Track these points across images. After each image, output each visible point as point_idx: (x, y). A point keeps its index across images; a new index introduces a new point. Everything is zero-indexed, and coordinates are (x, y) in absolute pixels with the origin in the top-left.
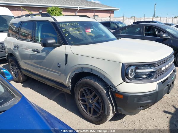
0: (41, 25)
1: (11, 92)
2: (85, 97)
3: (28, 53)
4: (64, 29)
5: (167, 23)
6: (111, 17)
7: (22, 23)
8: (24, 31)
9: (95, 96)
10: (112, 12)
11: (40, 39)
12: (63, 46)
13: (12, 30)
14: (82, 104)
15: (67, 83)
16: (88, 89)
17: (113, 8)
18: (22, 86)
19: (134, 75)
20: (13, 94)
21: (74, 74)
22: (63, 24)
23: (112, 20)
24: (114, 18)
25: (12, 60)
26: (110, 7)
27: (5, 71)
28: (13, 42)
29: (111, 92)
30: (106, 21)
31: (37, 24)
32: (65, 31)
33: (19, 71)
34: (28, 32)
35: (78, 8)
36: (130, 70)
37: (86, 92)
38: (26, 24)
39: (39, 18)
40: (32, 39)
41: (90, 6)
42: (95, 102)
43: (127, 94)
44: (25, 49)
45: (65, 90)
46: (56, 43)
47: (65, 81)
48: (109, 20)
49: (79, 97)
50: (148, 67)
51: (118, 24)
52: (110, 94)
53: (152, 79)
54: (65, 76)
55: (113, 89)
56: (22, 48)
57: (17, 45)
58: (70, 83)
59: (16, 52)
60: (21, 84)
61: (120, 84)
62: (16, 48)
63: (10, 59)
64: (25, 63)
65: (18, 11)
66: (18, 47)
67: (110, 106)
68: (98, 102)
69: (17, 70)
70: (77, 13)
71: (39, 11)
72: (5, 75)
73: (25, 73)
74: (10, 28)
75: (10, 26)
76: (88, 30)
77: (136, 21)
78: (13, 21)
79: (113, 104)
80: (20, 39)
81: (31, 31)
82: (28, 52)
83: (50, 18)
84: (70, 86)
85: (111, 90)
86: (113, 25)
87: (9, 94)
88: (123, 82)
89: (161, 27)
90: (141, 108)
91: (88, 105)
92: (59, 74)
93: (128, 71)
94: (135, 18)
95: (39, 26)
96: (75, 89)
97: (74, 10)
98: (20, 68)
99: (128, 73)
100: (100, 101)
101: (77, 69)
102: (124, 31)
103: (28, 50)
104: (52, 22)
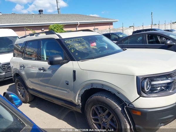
0: (46, 42)
1: (21, 120)
2: (97, 115)
3: (33, 72)
4: (70, 45)
5: (166, 29)
6: (111, 29)
7: (27, 43)
8: (30, 50)
9: (109, 114)
10: (111, 24)
11: (45, 57)
12: (70, 62)
13: (17, 50)
14: (95, 124)
15: (77, 101)
16: (101, 107)
17: (112, 20)
18: (30, 106)
19: (150, 88)
20: (22, 122)
21: (83, 91)
22: (68, 41)
23: (112, 32)
24: (114, 29)
25: (18, 80)
26: (109, 19)
27: (13, 96)
28: (19, 61)
29: (127, 108)
30: (106, 33)
31: (42, 42)
32: (70, 47)
33: (26, 91)
34: (32, 51)
35: (78, 23)
36: (145, 83)
37: (98, 110)
38: (31, 44)
39: (43, 36)
40: (38, 57)
41: (90, 20)
42: (109, 120)
43: (145, 110)
44: (30, 68)
45: (74, 109)
46: (63, 60)
47: (75, 99)
48: (108, 32)
49: (91, 116)
50: (164, 78)
51: (119, 34)
52: (126, 111)
53: (170, 90)
54: (74, 93)
55: (129, 106)
56: (28, 67)
57: (23, 65)
58: (80, 101)
59: (22, 72)
60: (28, 105)
61: (136, 99)
62: (23, 68)
63: (16, 79)
64: (32, 82)
65: (22, 31)
66: (24, 67)
67: (127, 125)
68: (112, 120)
69: (24, 90)
70: (77, 28)
71: (41, 29)
72: (14, 100)
73: (32, 92)
74: (15, 49)
75: (16, 46)
76: (93, 44)
77: (135, 30)
78: (18, 41)
79: (131, 122)
80: (26, 58)
81: (36, 50)
82: (33, 70)
83: (55, 35)
84: (80, 104)
85: (127, 106)
86: (113, 37)
87: (19, 123)
88: (139, 97)
89: (164, 34)
90: (162, 124)
91: (101, 124)
92: (67, 91)
93: (144, 85)
94: (134, 27)
95: (43, 44)
96: (85, 107)
97: (75, 25)
98: (26, 88)
99: (144, 86)
100: (115, 119)
101: (87, 85)
102: (126, 41)
103: (33, 68)
104: (57, 39)
